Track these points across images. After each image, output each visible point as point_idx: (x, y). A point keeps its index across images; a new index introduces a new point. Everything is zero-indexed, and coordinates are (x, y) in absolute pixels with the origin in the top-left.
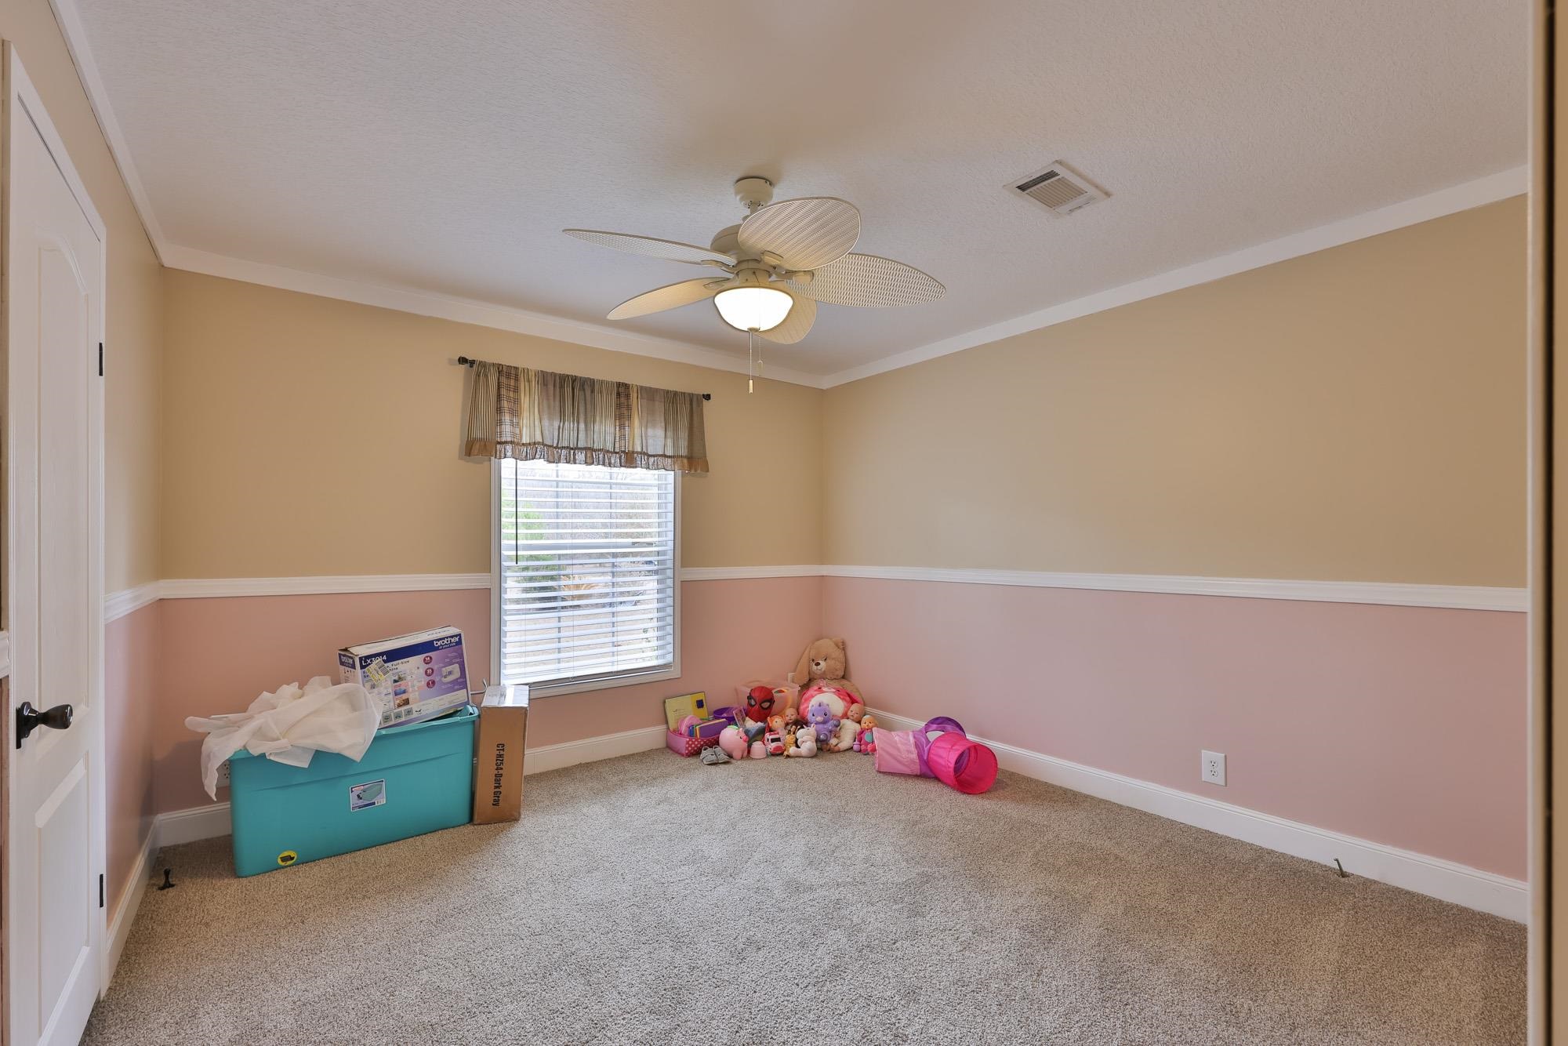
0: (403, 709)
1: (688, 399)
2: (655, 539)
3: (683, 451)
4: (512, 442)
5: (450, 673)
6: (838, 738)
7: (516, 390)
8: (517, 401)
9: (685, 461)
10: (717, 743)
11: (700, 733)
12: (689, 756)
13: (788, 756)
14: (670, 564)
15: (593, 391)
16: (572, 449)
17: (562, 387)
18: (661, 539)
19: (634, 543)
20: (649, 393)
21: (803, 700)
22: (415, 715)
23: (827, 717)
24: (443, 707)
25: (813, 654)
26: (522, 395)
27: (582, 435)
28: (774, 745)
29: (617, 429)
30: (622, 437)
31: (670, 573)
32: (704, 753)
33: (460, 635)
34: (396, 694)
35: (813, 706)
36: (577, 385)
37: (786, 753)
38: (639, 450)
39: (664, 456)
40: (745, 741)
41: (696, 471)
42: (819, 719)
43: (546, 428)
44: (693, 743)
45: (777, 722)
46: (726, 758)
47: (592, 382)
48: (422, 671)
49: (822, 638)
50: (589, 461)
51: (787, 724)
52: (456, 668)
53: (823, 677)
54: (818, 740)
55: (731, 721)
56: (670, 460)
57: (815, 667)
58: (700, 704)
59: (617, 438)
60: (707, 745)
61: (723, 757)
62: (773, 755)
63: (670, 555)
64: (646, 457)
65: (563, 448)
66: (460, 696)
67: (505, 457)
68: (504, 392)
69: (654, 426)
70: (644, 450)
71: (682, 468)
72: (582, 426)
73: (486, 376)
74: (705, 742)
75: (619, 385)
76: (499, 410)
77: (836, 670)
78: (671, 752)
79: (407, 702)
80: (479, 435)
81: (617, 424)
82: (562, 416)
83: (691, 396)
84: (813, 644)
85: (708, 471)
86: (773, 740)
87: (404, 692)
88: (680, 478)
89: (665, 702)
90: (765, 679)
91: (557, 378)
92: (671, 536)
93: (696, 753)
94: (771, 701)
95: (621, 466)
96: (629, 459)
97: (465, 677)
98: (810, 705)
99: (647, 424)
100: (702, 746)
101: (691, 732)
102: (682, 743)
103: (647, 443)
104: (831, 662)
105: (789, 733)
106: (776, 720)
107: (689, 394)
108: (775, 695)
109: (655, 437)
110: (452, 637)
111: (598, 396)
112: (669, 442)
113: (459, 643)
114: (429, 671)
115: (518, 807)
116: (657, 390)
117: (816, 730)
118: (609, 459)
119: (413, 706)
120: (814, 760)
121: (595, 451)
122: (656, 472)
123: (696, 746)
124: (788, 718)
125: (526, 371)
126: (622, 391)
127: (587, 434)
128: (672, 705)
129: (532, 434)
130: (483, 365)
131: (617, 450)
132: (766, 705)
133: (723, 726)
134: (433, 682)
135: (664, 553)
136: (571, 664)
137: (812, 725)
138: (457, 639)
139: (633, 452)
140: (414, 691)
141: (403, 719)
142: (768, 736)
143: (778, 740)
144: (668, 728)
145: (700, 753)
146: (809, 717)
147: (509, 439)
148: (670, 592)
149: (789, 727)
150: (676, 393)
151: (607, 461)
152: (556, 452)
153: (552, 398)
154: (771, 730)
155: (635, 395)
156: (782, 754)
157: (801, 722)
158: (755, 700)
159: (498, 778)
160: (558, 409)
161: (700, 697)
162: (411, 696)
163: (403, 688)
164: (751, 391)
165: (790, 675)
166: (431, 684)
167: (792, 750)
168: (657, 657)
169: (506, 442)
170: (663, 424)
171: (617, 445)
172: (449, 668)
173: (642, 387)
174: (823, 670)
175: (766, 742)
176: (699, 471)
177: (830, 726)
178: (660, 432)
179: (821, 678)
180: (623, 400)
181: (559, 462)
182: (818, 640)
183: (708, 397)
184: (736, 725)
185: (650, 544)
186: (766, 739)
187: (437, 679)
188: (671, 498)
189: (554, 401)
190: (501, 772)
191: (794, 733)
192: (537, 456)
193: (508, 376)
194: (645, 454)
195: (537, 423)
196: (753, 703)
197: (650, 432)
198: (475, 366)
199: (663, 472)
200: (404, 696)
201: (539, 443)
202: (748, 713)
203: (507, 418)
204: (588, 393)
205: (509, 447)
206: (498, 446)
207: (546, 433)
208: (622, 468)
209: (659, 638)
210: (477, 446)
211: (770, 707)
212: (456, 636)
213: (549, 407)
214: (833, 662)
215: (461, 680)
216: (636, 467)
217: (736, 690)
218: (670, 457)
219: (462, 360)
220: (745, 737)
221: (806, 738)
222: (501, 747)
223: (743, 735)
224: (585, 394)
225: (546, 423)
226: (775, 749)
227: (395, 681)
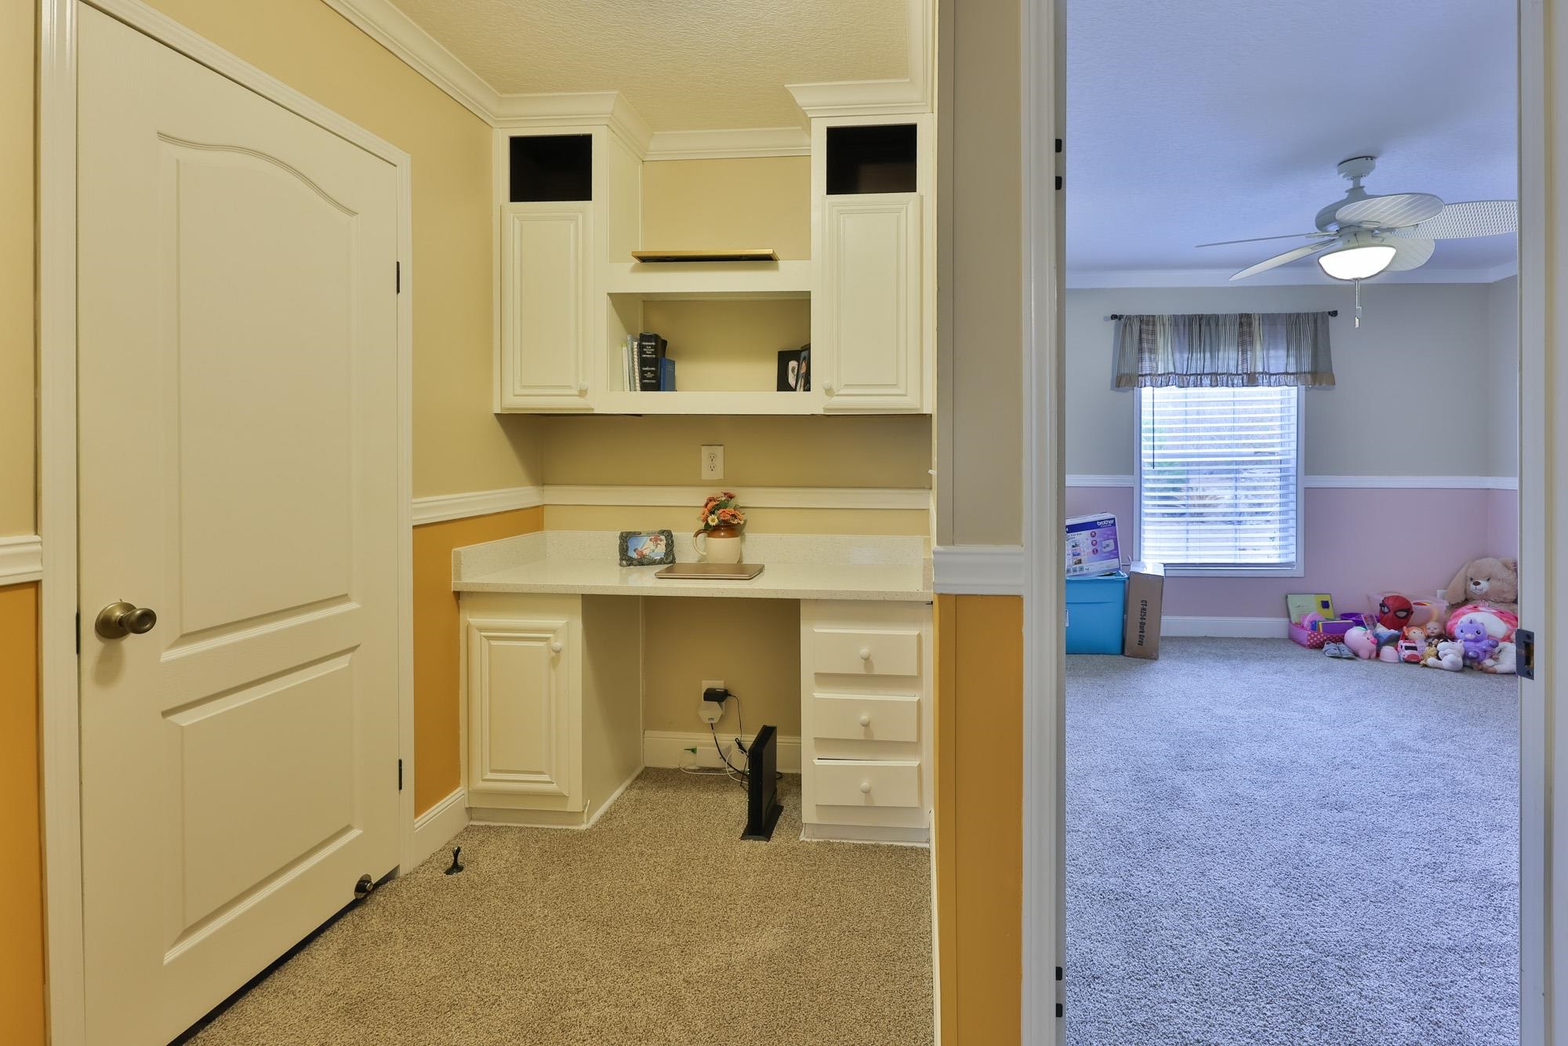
0: (1078, 566)
1: (1311, 319)
2: (1277, 449)
3: (1307, 367)
4: (1150, 374)
5: (1108, 545)
6: (1496, 659)
7: (1154, 333)
8: (1154, 342)
9: (1309, 376)
10: (1342, 641)
11: (1323, 629)
12: (1311, 648)
13: (1425, 666)
14: (1293, 472)
15: (1217, 325)
16: (1199, 375)
17: (1190, 325)
18: (1284, 448)
19: (1256, 453)
20: (1270, 319)
21: (1451, 617)
22: (1085, 572)
23: (1479, 636)
24: (1102, 569)
25: (1471, 572)
26: (1158, 336)
27: (1208, 363)
28: (1408, 652)
29: (1240, 354)
30: (1244, 360)
31: (1293, 480)
32: (1326, 647)
33: (1114, 519)
34: (1074, 555)
35: (1462, 622)
36: (1204, 322)
37: (1422, 662)
38: (1261, 370)
39: (1287, 373)
40: (1373, 643)
41: (1320, 385)
42: (1469, 636)
43: (1178, 360)
44: (1315, 636)
45: (1415, 633)
46: (1351, 655)
47: (1217, 317)
48: (1089, 542)
49: (1486, 556)
50: (1213, 384)
51: (1428, 637)
52: (1111, 542)
53: (1485, 597)
54: (1465, 657)
55: (1359, 623)
56: (1292, 377)
57: (1473, 587)
58: (1325, 605)
59: (1240, 362)
60: (1331, 640)
61: (1346, 652)
62: (1407, 661)
63: (1293, 464)
64: (1267, 376)
65: (1191, 375)
66: (1114, 563)
67: (1145, 386)
68: (1144, 336)
69: (1276, 348)
70: (1266, 370)
71: (1305, 383)
72: (1208, 355)
73: (1131, 326)
74: (1328, 638)
75: (1241, 316)
76: (1141, 350)
77: (1503, 592)
78: (1292, 642)
79: (1080, 562)
80: (1126, 371)
81: (1240, 350)
82: (1191, 350)
83: (1315, 316)
84: (1473, 561)
85: (1334, 384)
86: (1407, 648)
87: (1079, 554)
88: (1304, 392)
89: (1287, 597)
90: (1405, 592)
91: (1187, 318)
92: (1294, 446)
93: (1319, 646)
94: (1409, 611)
95: (1243, 386)
96: (1251, 380)
97: (1118, 550)
98: (1459, 623)
99: (1267, 347)
100: (1325, 640)
101: (1314, 626)
102: (1304, 635)
103: (1268, 363)
104: (1494, 583)
105: (1429, 645)
106: (1414, 630)
107: (1313, 314)
108: (1414, 606)
109: (1278, 359)
110: (1109, 520)
111: (1221, 328)
112: (1292, 360)
113: (1114, 524)
114: (1094, 542)
115: (1156, 650)
116: (1279, 315)
117: (1464, 646)
118: (1232, 381)
119: (1084, 565)
120: (1458, 674)
121: (1220, 374)
122: (1279, 388)
123: (1319, 639)
124: (1429, 631)
125: (1161, 317)
126: (1245, 321)
127: (1212, 362)
128: (1294, 601)
129: (1166, 366)
130: (1129, 318)
131: (1240, 372)
132: (1402, 614)
133: (1350, 626)
134: (1097, 551)
135: (1287, 461)
136: (1198, 553)
137: (1459, 641)
138: (1112, 522)
139: (1255, 373)
140: (1084, 555)
141: (1078, 573)
142: (1401, 642)
143: (1415, 648)
144: (1290, 622)
145: (1322, 648)
146: (1457, 632)
147: (1148, 372)
148: (1293, 497)
149: (1430, 640)
150: (1298, 315)
151: (1230, 382)
152: (1184, 379)
153: (1182, 336)
154: (1406, 639)
155: (1257, 323)
156: (1418, 663)
157: (1447, 636)
158: (1388, 608)
159: (1142, 625)
160: (1187, 343)
161: (1326, 598)
162: (1083, 558)
163: (1078, 552)
164: (1357, 326)
165: (1439, 592)
166: (1095, 552)
167: (1431, 661)
168: (1280, 556)
169: (1146, 375)
170: (1285, 345)
171: (1240, 368)
172: (1107, 542)
173: (1263, 314)
174: (1485, 590)
175: (1399, 649)
176: (1324, 385)
177: (1483, 645)
178: (1282, 353)
179: (1482, 599)
180: (1245, 329)
181: (1188, 386)
182: (1481, 558)
183: (1334, 314)
184: (1365, 627)
185: (1272, 454)
186: (1399, 646)
187: (1099, 549)
188: (1294, 411)
189: (1184, 337)
190: (1144, 621)
191: (1436, 646)
192: (1170, 384)
193: (1148, 324)
194: (1266, 373)
195: (1170, 357)
196: (1386, 610)
197: (1272, 353)
198: (1122, 319)
199: (1286, 388)
200: (1079, 558)
201: (1171, 373)
202: (1382, 619)
203: (1146, 356)
204: (1213, 326)
205: (1148, 378)
206: (1140, 378)
207: (1178, 365)
208: (1244, 388)
209: (1281, 538)
210: (1124, 380)
211: (1407, 618)
212: (1112, 519)
213: (1180, 343)
214: (1499, 584)
215: (1115, 552)
216: (1258, 386)
217: (1369, 598)
218: (1292, 374)
219: (1114, 317)
220: (1373, 639)
221: (1450, 653)
222: (1145, 603)
223: (1371, 636)
224: (1210, 329)
225: (1177, 356)
226: (1408, 656)
227: (1073, 546)
